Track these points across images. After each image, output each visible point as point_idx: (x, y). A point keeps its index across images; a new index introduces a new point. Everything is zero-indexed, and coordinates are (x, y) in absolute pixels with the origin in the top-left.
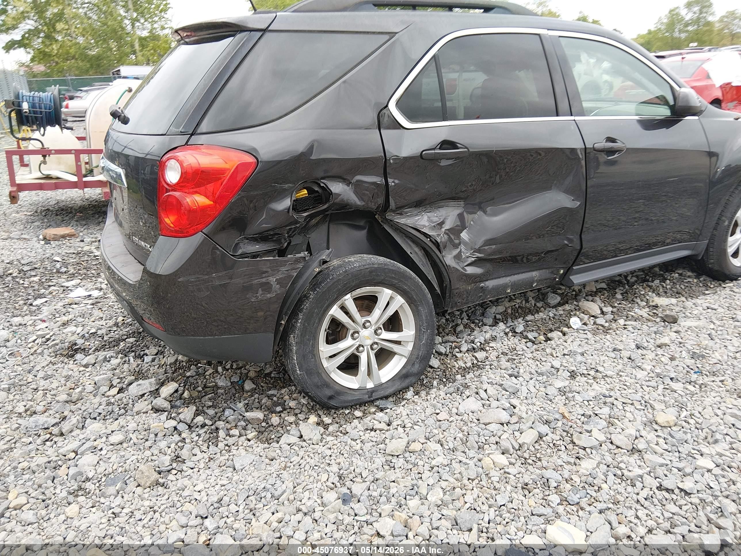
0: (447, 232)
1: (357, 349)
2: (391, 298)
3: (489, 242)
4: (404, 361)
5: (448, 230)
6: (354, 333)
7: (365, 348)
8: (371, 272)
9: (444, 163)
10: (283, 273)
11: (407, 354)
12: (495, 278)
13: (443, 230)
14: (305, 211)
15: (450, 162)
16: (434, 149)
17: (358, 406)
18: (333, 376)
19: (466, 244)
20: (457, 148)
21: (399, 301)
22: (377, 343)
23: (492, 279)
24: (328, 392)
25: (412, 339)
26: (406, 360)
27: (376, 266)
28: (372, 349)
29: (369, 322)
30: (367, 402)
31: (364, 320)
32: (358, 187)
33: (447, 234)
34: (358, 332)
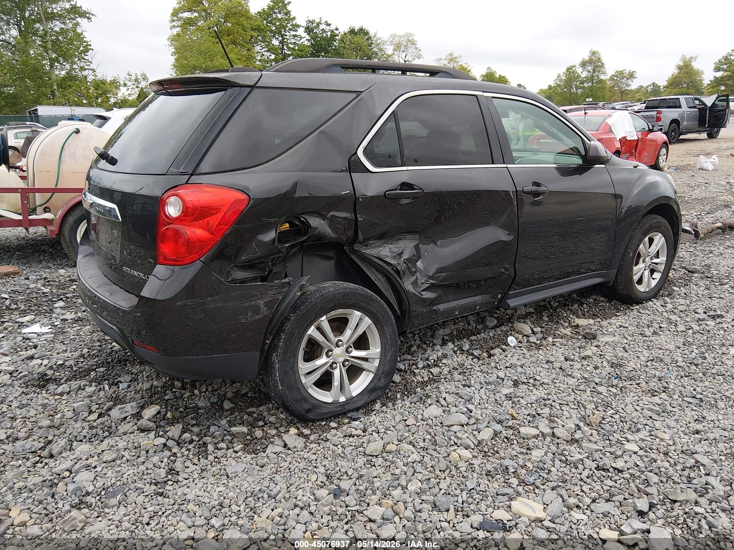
0: (405, 261)
1: (331, 366)
2: (361, 319)
3: (440, 270)
4: (372, 376)
5: (406, 259)
6: (328, 351)
7: (338, 365)
8: (343, 296)
9: (404, 201)
10: (270, 297)
11: (374, 370)
12: (446, 302)
13: (402, 259)
14: (287, 242)
15: (408, 201)
16: (395, 190)
17: (332, 418)
18: (310, 391)
19: (421, 272)
20: (414, 189)
21: (367, 321)
22: (347, 360)
23: (443, 303)
24: (306, 406)
25: (378, 356)
26: (373, 375)
27: (348, 291)
28: (344, 366)
29: (341, 341)
30: (340, 415)
31: (337, 339)
32: (332, 222)
33: (405, 263)
34: (331, 351)
